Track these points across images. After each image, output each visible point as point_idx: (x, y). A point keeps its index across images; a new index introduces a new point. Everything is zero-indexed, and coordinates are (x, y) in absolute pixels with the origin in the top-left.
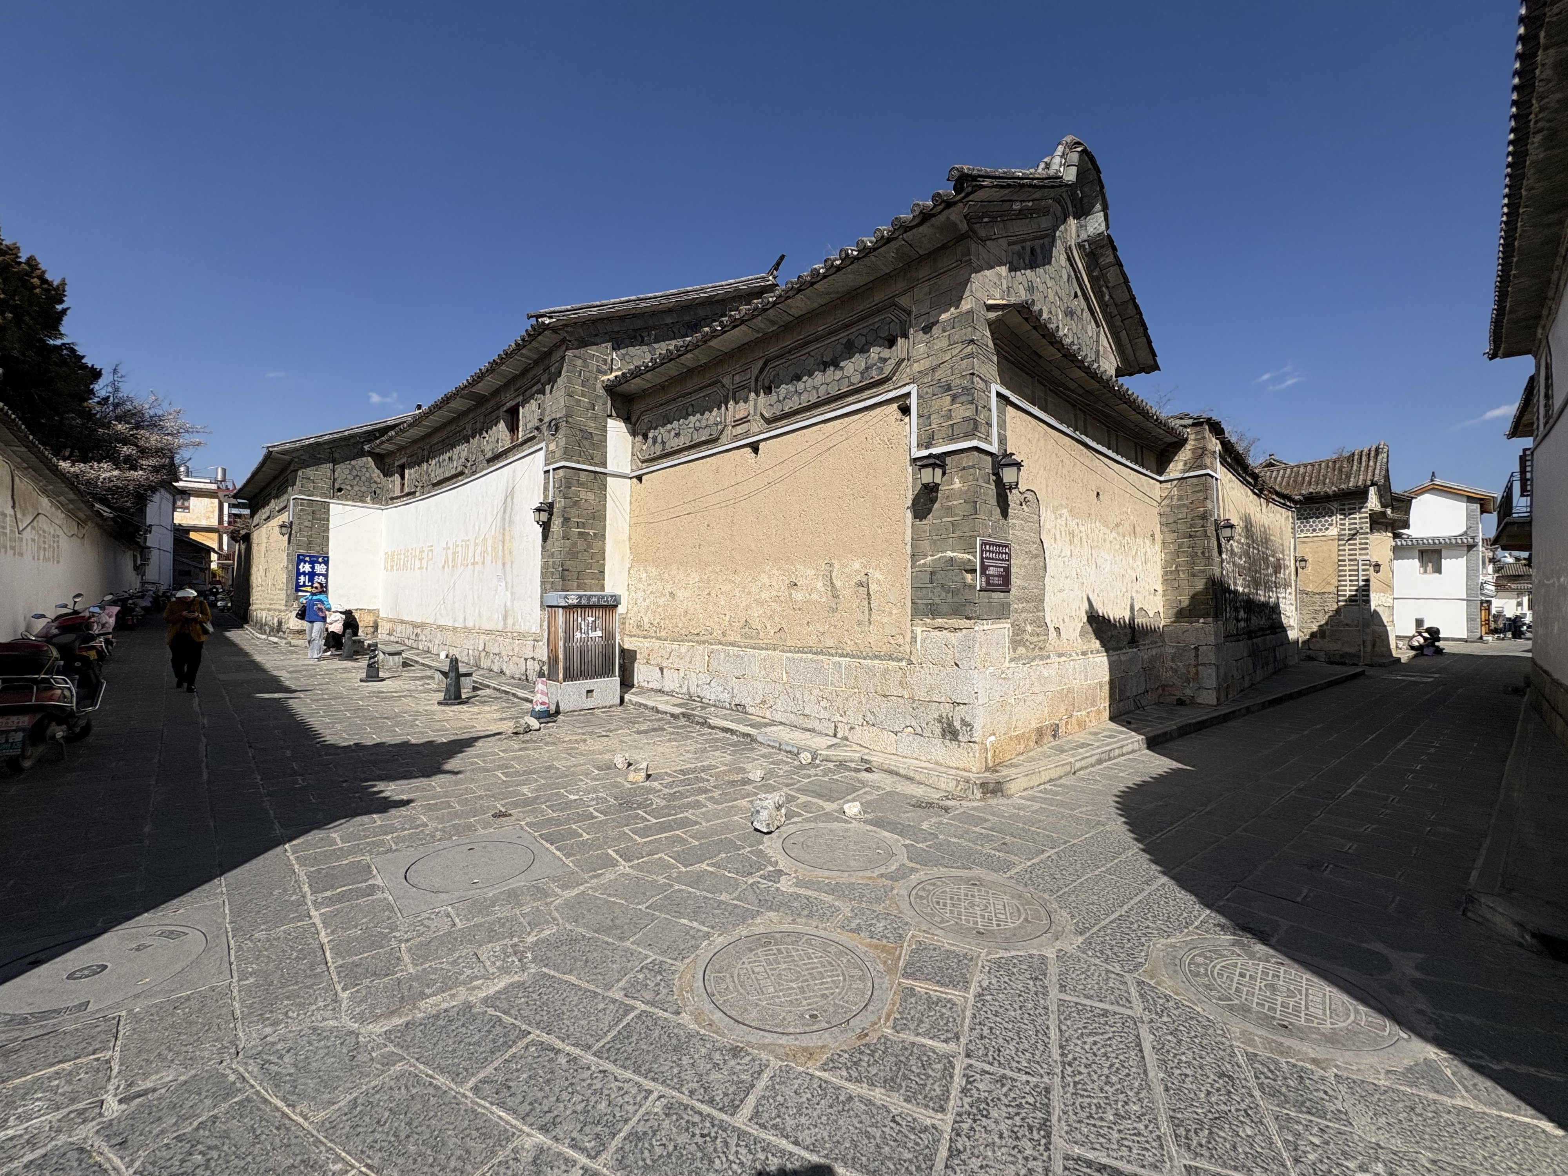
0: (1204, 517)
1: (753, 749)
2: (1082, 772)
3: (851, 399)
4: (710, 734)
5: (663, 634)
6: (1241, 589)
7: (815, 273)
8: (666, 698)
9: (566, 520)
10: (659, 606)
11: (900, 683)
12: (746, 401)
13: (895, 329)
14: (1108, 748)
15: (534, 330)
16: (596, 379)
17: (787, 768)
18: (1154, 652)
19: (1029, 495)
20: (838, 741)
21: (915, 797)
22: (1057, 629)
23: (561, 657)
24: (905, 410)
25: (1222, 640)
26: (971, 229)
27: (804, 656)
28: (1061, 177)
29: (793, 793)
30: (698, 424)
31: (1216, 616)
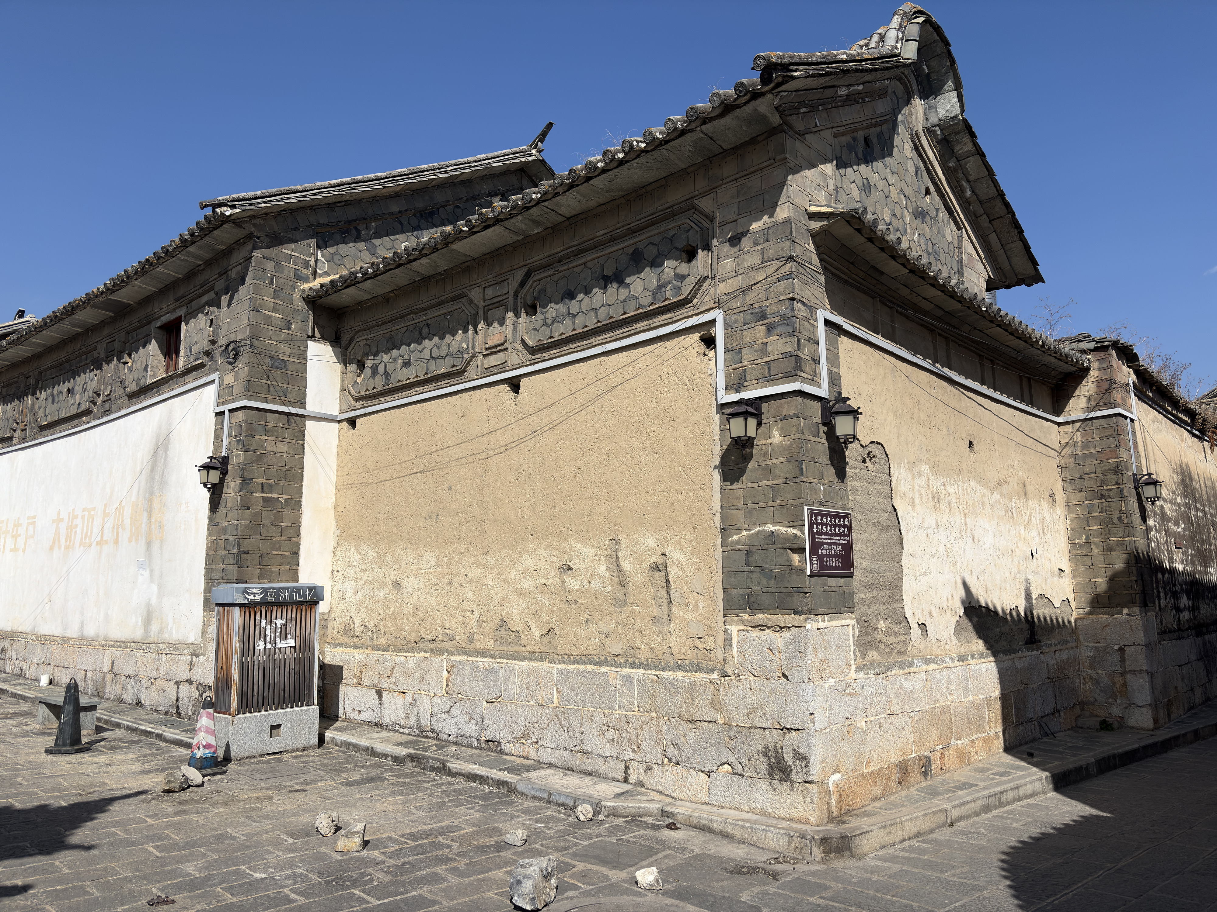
0: (1118, 470)
1: (512, 802)
2: (962, 823)
3: (640, 325)
4: (450, 783)
5: (383, 641)
6: (1180, 567)
7: (591, 167)
8: (385, 734)
9: (246, 481)
10: (375, 602)
11: (712, 703)
12: (502, 323)
13: (695, 238)
14: (999, 789)
15: (209, 222)
16: (294, 287)
17: (559, 827)
18: (1064, 655)
19: (873, 448)
20: (629, 787)
21: (732, 860)
22: (922, 626)
23: (235, 677)
24: (709, 342)
25: (1156, 638)
26: (785, 122)
27: (583, 667)
28: (898, 55)
29: (567, 860)
30: (435, 351)
31: (1144, 605)
